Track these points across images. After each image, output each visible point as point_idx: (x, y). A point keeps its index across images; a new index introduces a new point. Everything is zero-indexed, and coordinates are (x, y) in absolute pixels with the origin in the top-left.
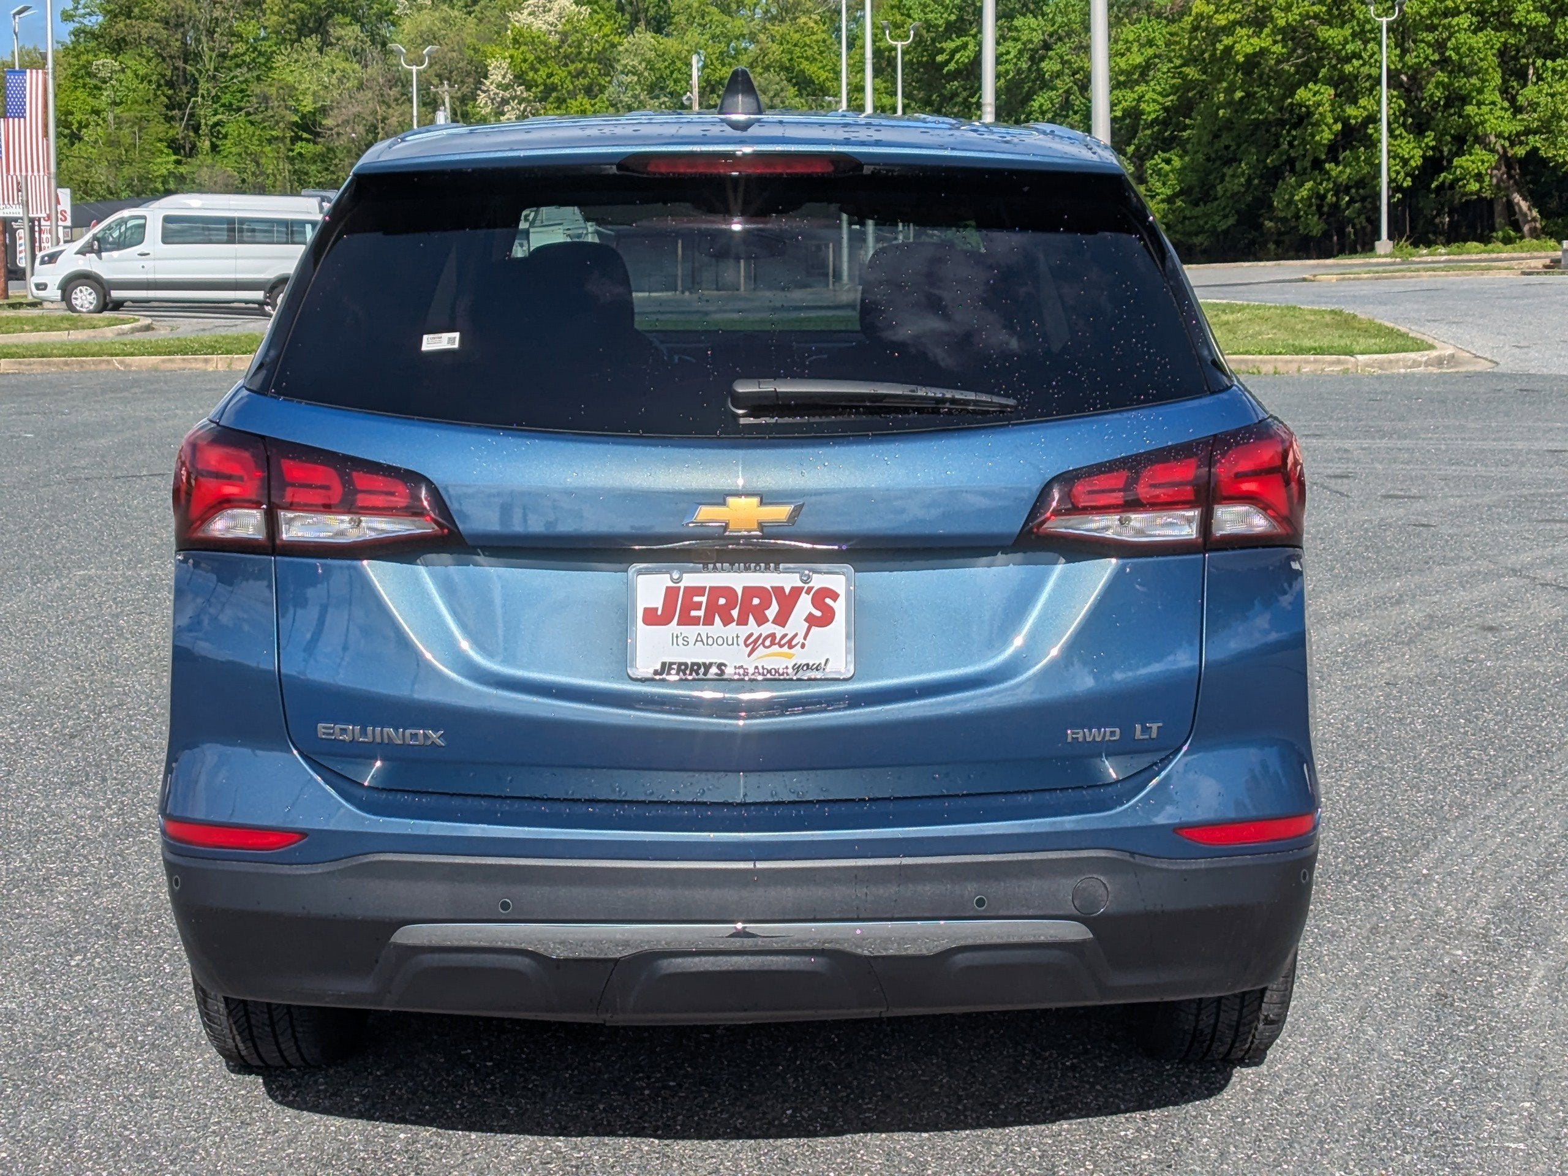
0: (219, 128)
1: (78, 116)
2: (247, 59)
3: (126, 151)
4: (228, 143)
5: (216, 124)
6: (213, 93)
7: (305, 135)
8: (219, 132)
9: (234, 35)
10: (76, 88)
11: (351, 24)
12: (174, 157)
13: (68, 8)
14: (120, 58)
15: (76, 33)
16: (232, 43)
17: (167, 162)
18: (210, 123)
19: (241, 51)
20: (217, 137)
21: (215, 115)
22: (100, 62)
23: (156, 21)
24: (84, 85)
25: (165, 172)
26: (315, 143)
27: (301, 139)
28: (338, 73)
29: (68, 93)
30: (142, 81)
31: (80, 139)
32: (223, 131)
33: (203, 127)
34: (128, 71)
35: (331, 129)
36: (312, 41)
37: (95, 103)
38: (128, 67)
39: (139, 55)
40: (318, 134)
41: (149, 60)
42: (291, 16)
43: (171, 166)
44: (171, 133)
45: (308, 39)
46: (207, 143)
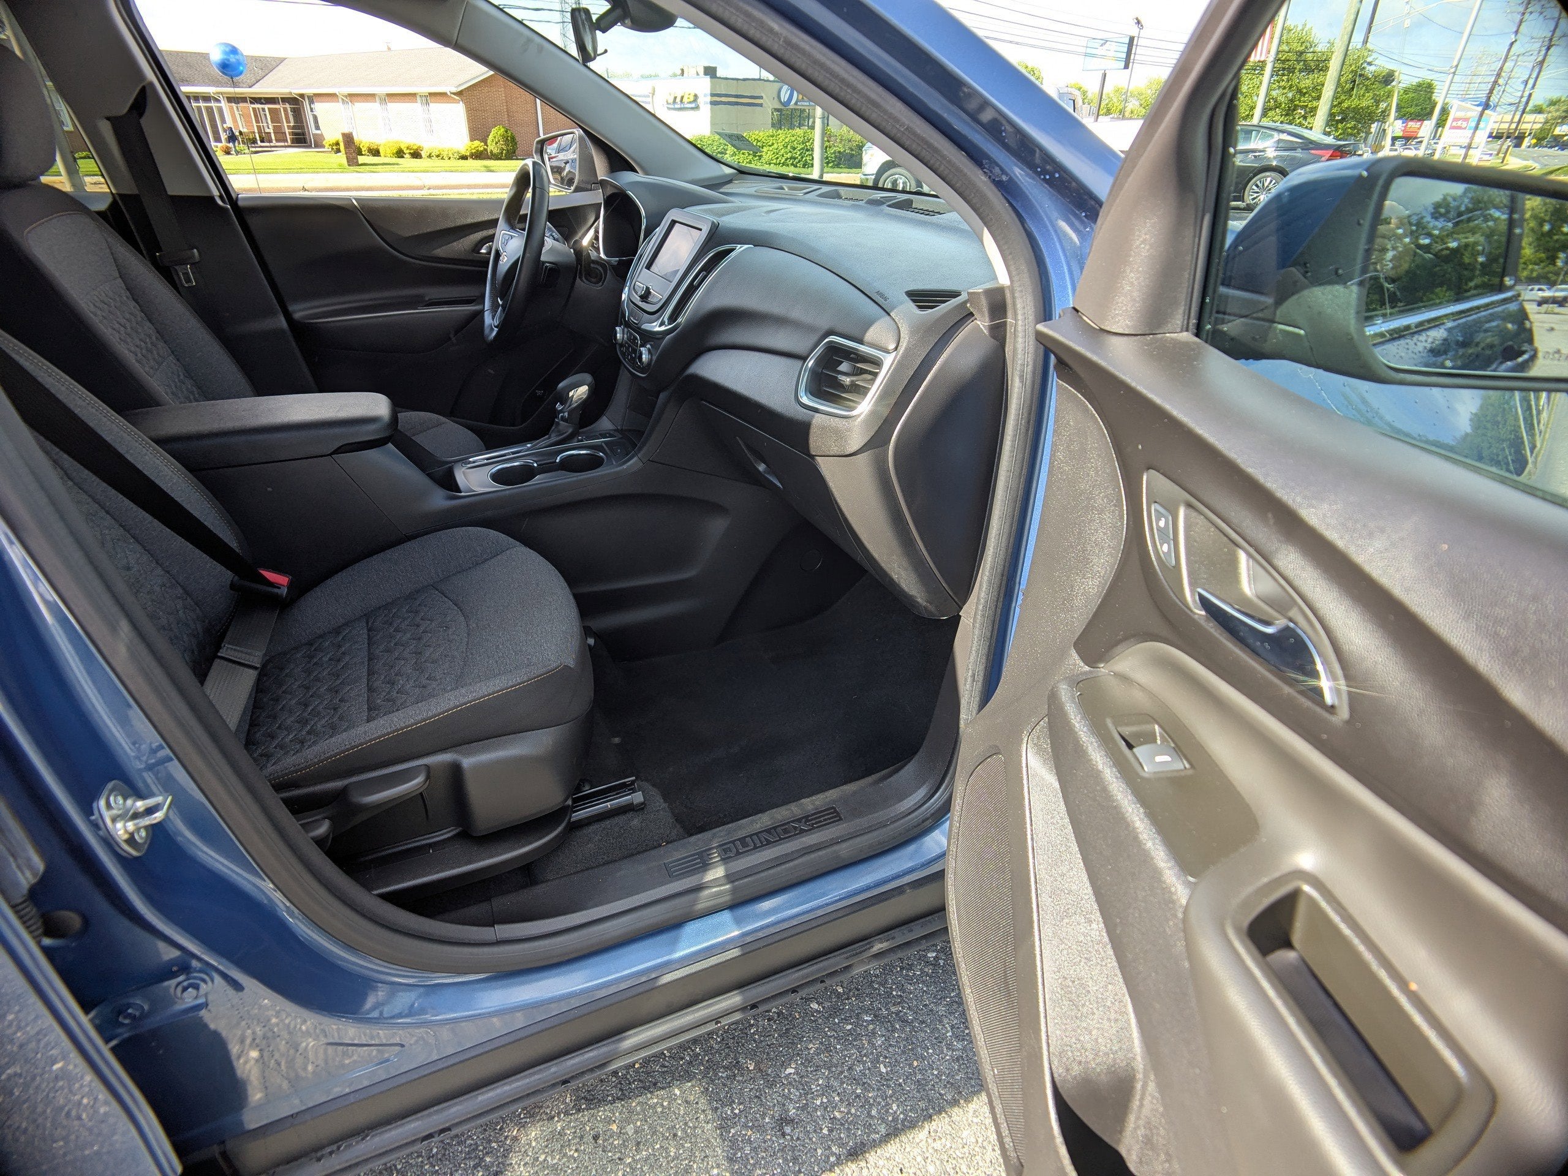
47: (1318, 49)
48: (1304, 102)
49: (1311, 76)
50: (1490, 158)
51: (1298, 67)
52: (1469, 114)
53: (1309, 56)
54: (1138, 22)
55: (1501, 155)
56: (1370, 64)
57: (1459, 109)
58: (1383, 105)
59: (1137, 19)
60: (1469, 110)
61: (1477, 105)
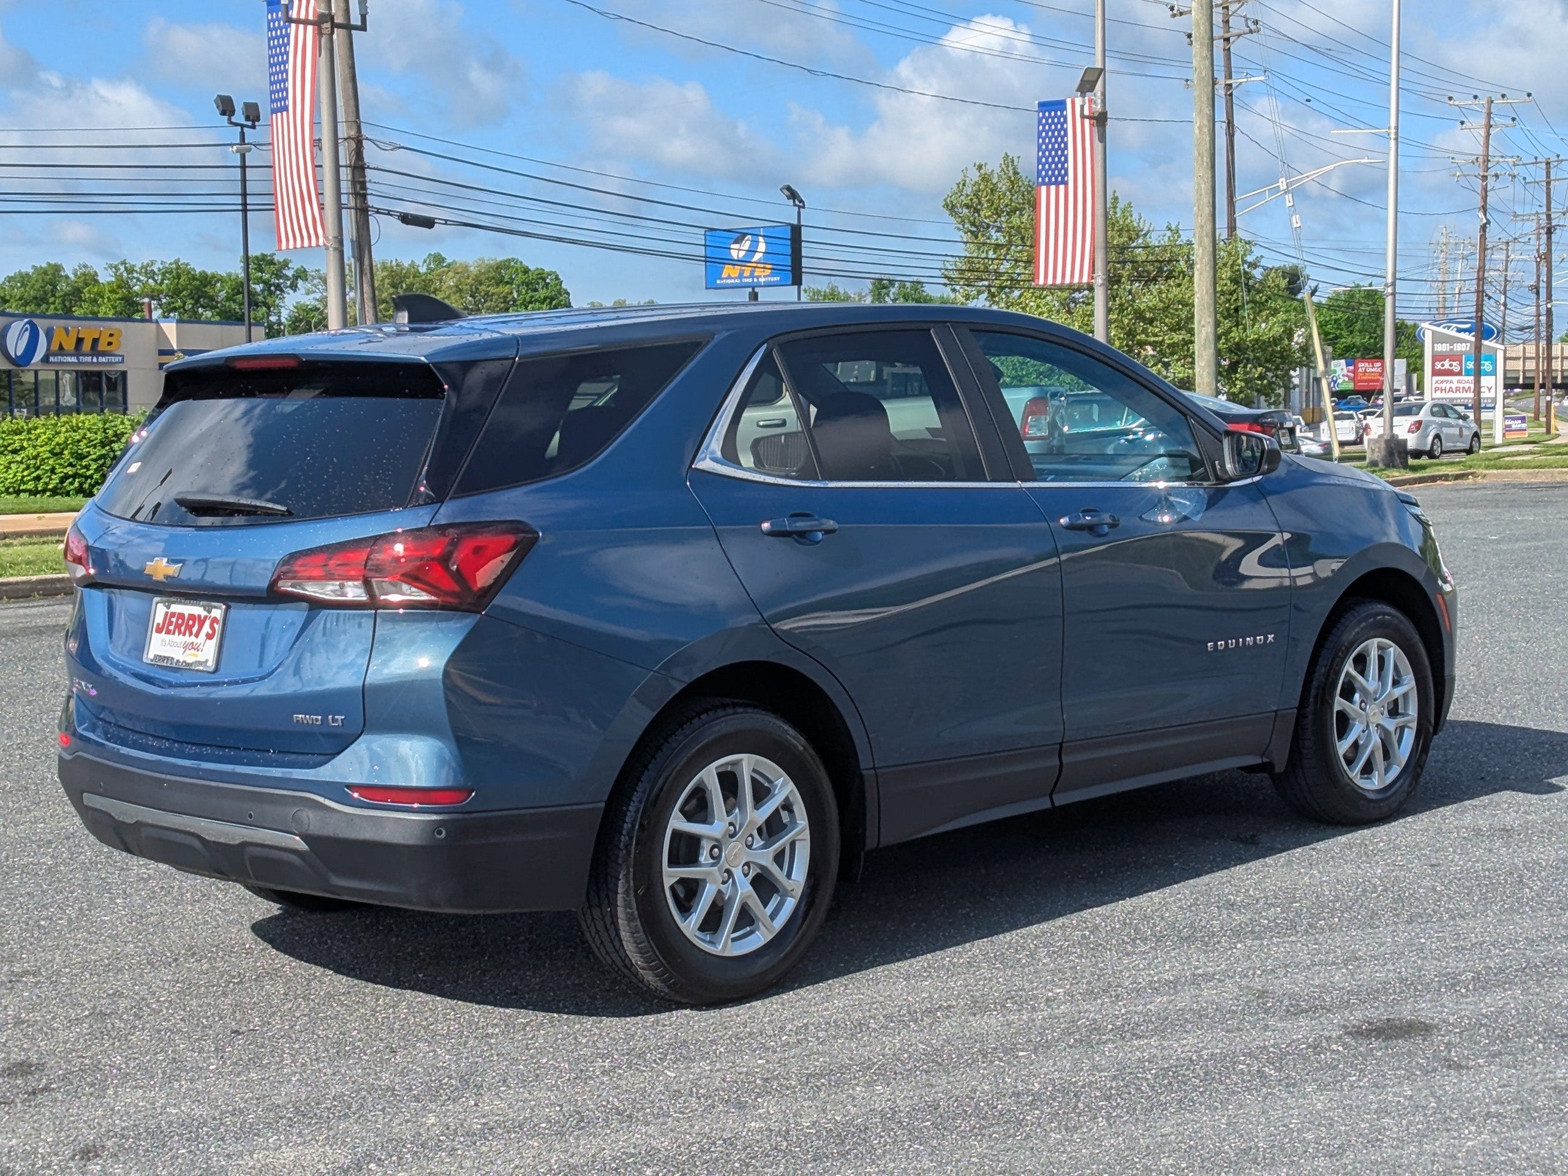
47: (1153, 240)
48: (1155, 335)
49: (1154, 288)
50: (1524, 426)
51: (1125, 274)
52: (1459, 347)
53: (1141, 255)
54: (793, 195)
55: (1543, 419)
56: (1254, 265)
57: (1437, 338)
58: (1298, 337)
59: (789, 188)
60: (1453, 340)
61: (1465, 330)
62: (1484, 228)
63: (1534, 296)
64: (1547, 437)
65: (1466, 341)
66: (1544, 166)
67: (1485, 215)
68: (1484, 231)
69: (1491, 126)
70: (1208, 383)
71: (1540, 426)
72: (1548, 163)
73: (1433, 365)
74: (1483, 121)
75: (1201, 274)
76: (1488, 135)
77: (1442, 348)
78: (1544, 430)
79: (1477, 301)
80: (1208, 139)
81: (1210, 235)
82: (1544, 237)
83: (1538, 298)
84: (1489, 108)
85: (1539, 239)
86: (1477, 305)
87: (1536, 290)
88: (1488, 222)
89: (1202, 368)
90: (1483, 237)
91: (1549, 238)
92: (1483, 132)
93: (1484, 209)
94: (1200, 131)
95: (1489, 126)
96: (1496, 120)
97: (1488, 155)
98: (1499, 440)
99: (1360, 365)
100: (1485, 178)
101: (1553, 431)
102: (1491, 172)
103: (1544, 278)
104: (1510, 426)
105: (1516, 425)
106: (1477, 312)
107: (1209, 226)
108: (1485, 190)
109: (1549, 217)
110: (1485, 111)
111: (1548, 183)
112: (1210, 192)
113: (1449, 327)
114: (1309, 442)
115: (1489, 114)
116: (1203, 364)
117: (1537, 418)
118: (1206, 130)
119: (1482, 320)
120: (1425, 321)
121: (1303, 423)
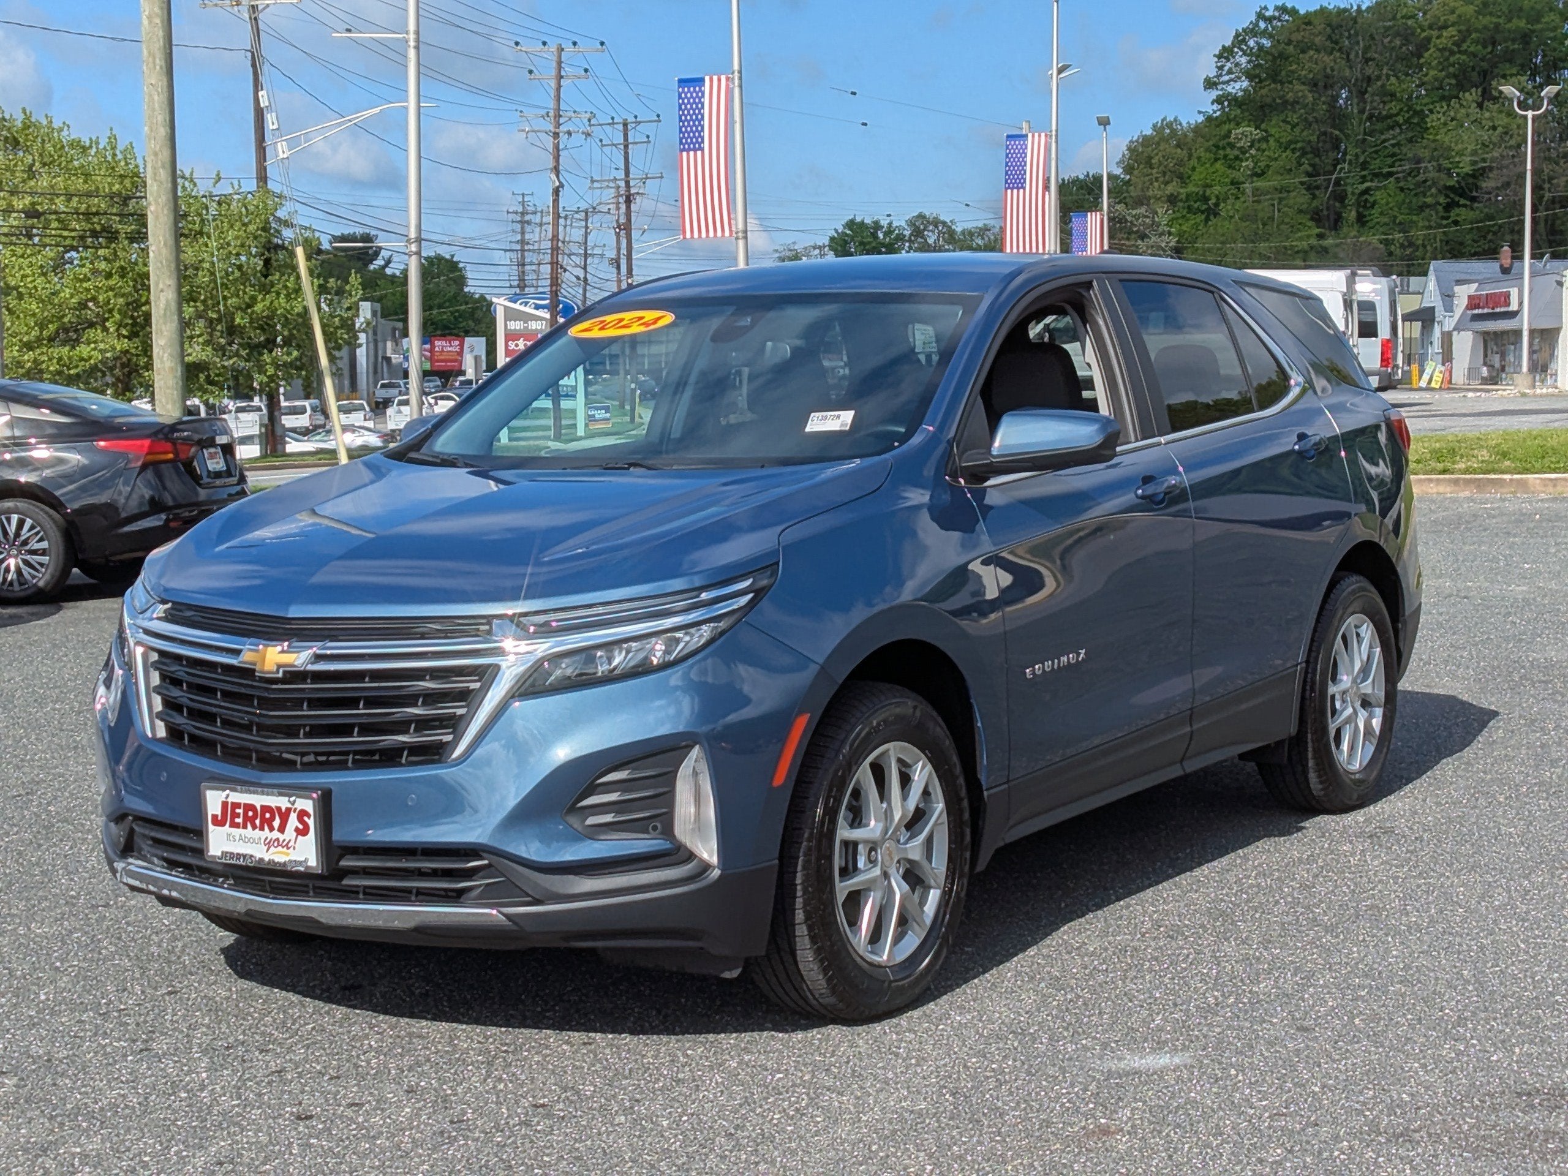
0: (1366, 196)
1: (1217, 189)
2: (1400, 119)
3: (1264, 225)
4: (1375, 212)
5: (1367, 191)
6: (1361, 160)
7: (1462, 201)
8: (1366, 201)
9: (1385, 95)
10: (1216, 160)
11: (1518, 74)
12: (1317, 231)
13: (1211, 76)
14: (1263, 126)
15: (1218, 101)
16: (1384, 103)
17: (1309, 237)
18: (1357, 191)
19: (1394, 111)
20: (1365, 207)
21: (1362, 183)
22: (1240, 130)
23: (1303, 84)
24: (1225, 156)
25: (1306, 247)
26: (1472, 209)
27: (1458, 205)
28: (1500, 129)
29: (1208, 165)
30: (1286, 149)
31: (1216, 215)
32: (1371, 199)
33: (1350, 196)
34: (1271, 140)
35: (1490, 193)
36: (1471, 96)
37: (1235, 174)
38: (1271, 135)
39: (1284, 121)
40: (1474, 199)
41: (1294, 127)
42: (1451, 70)
43: (1314, 241)
44: (1315, 203)
45: (1467, 94)
46: (1354, 214)
52: (534, 325)
61: (543, 307)
62: (556, 192)
63: (615, 271)
64: (631, 426)
65: (541, 319)
66: (621, 127)
67: (558, 177)
68: (558, 195)
69: (562, 77)
70: (171, 369)
71: (625, 415)
72: (625, 125)
73: (507, 345)
74: (554, 73)
75: (157, 218)
76: (559, 87)
77: (515, 325)
78: (628, 419)
79: (552, 273)
80: (161, 33)
81: (168, 166)
82: (623, 207)
83: (619, 273)
84: (560, 57)
85: (618, 209)
86: (552, 278)
87: (616, 263)
88: (562, 185)
89: (163, 348)
90: (556, 201)
91: (628, 208)
92: (553, 83)
93: (556, 170)
94: (150, 22)
95: (560, 77)
96: (567, 70)
97: (559, 110)
98: (581, 432)
99: (437, 343)
100: (556, 135)
101: (637, 419)
102: (563, 128)
103: (624, 251)
104: (594, 416)
105: (600, 414)
106: (551, 286)
107: (166, 154)
108: (557, 147)
109: (627, 183)
110: (555, 58)
111: (626, 147)
112: (165, 106)
113: (526, 304)
114: (366, 433)
115: (560, 63)
116: (162, 342)
117: (622, 406)
118: (158, 21)
119: (557, 296)
120: (499, 295)
121: (367, 409)
